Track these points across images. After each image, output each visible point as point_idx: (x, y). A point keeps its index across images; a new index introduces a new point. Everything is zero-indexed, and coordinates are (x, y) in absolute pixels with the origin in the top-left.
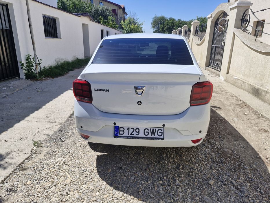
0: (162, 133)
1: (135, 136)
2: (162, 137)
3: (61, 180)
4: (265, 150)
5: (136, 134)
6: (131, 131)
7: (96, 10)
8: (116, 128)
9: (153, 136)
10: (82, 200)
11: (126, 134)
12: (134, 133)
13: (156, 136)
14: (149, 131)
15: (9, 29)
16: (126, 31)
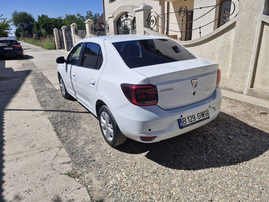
0: (207, 113)
2: (208, 116)
5: (194, 120)
6: (190, 118)
11: (188, 123)
12: (193, 119)
13: (205, 117)
14: (201, 115)
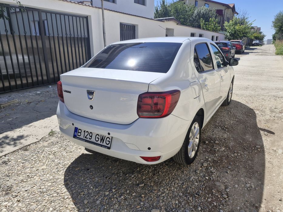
0: (109, 141)
1: (88, 139)
2: (109, 146)
3: (38, 165)
4: (280, 200)
6: (86, 134)
7: (198, 12)
8: (76, 129)
9: (101, 143)
10: (35, 185)
11: (82, 137)
12: (88, 137)
13: (104, 144)
14: (100, 137)
15: (87, 37)
16: (230, 33)
